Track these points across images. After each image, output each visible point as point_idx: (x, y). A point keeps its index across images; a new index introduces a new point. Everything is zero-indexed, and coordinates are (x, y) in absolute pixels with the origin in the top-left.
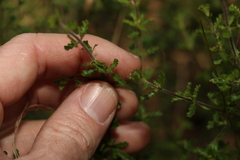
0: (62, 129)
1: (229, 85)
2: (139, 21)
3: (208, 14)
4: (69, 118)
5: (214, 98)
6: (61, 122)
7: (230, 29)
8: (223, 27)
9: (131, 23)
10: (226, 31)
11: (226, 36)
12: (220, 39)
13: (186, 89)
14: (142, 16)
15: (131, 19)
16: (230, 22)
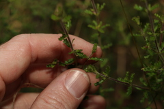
0: (50, 101)
1: (155, 72)
2: (99, 26)
3: (139, 23)
4: (56, 94)
5: (144, 81)
6: (50, 96)
7: (155, 34)
8: (150, 33)
9: (93, 28)
10: (152, 36)
11: (152, 39)
12: (148, 41)
13: (125, 76)
14: (101, 23)
15: (94, 25)
16: (155, 30)
